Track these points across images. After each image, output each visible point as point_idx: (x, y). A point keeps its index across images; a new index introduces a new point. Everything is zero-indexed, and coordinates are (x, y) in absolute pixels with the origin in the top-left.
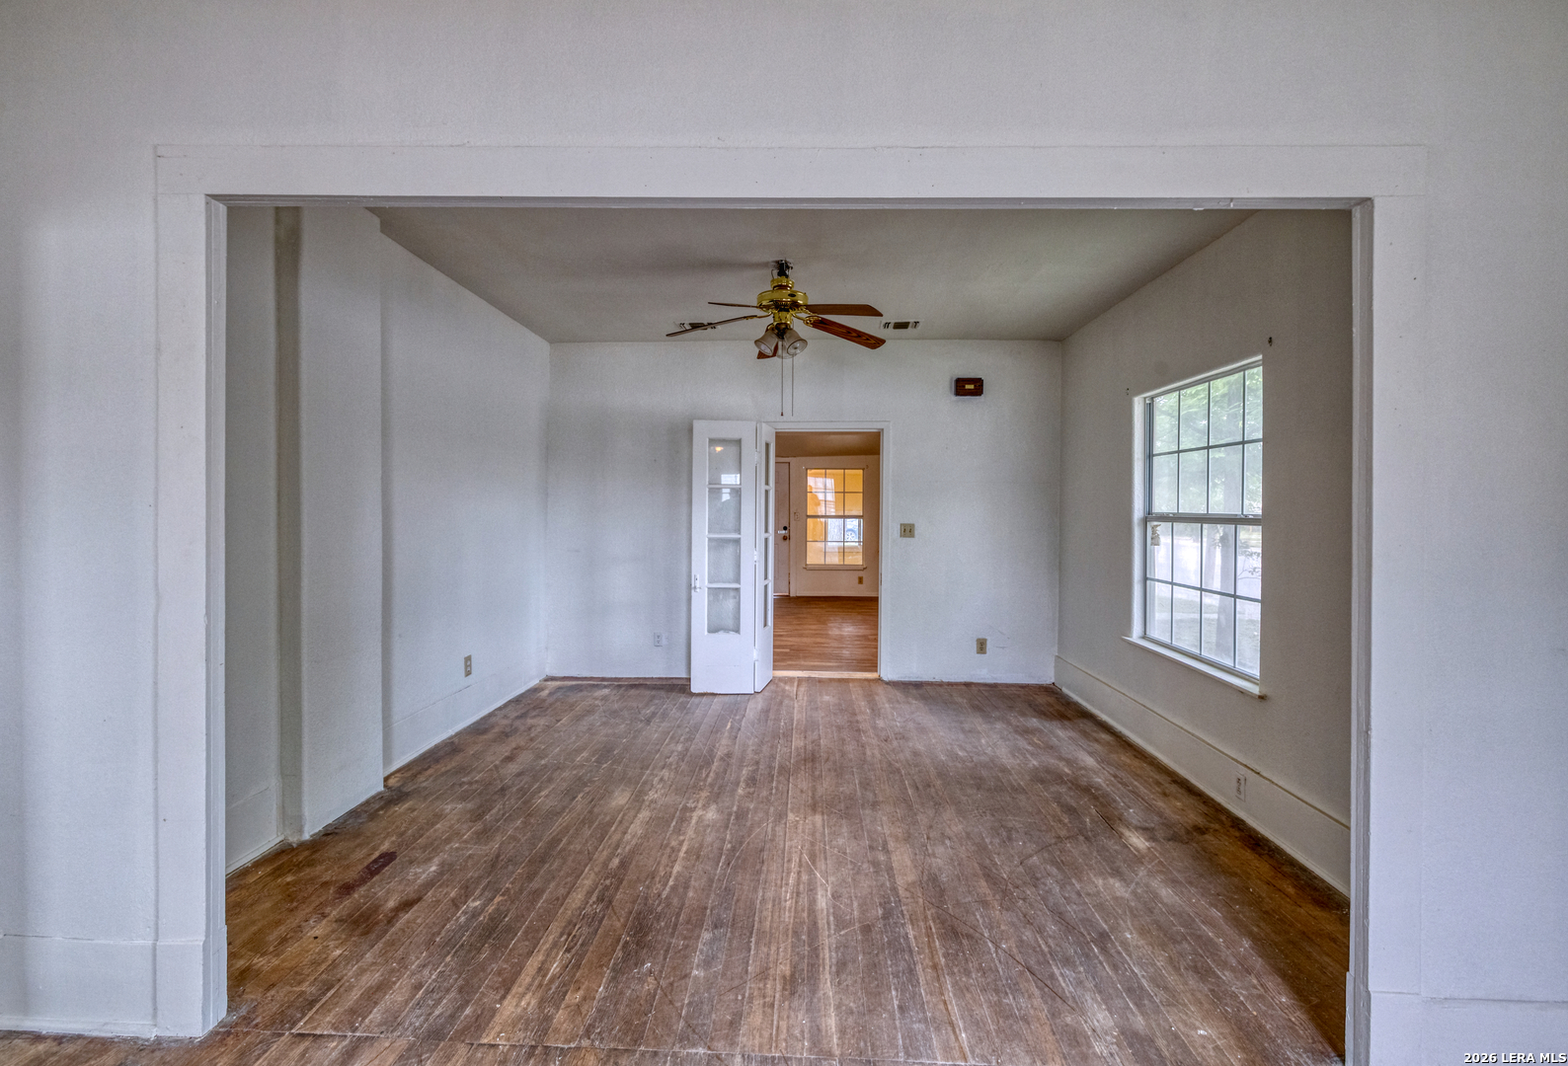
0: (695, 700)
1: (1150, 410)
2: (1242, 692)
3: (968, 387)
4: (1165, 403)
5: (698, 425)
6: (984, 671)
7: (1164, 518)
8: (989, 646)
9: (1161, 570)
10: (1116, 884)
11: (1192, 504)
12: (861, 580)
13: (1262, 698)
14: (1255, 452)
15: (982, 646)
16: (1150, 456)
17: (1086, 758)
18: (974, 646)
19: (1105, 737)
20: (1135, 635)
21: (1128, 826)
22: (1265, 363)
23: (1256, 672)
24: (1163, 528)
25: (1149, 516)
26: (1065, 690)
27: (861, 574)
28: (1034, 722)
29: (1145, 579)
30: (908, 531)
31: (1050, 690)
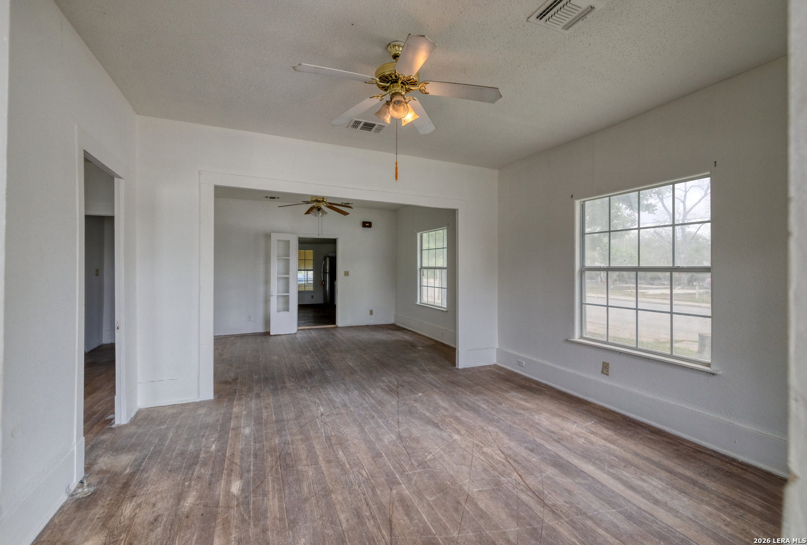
0: (272, 337)
1: (421, 236)
2: (443, 311)
3: (367, 225)
4: (425, 235)
5: (273, 235)
6: (372, 321)
7: (425, 268)
8: (374, 312)
9: (425, 284)
10: (416, 354)
11: (432, 264)
12: (312, 297)
13: (447, 311)
14: (445, 250)
15: (371, 313)
16: (422, 250)
17: (407, 337)
18: (369, 313)
19: (410, 333)
20: (418, 303)
21: (418, 346)
22: (447, 229)
23: (446, 307)
24: (425, 271)
25: (422, 268)
26: (398, 324)
27: (313, 294)
28: (391, 332)
29: (421, 286)
30: (347, 274)
31: (393, 325)
